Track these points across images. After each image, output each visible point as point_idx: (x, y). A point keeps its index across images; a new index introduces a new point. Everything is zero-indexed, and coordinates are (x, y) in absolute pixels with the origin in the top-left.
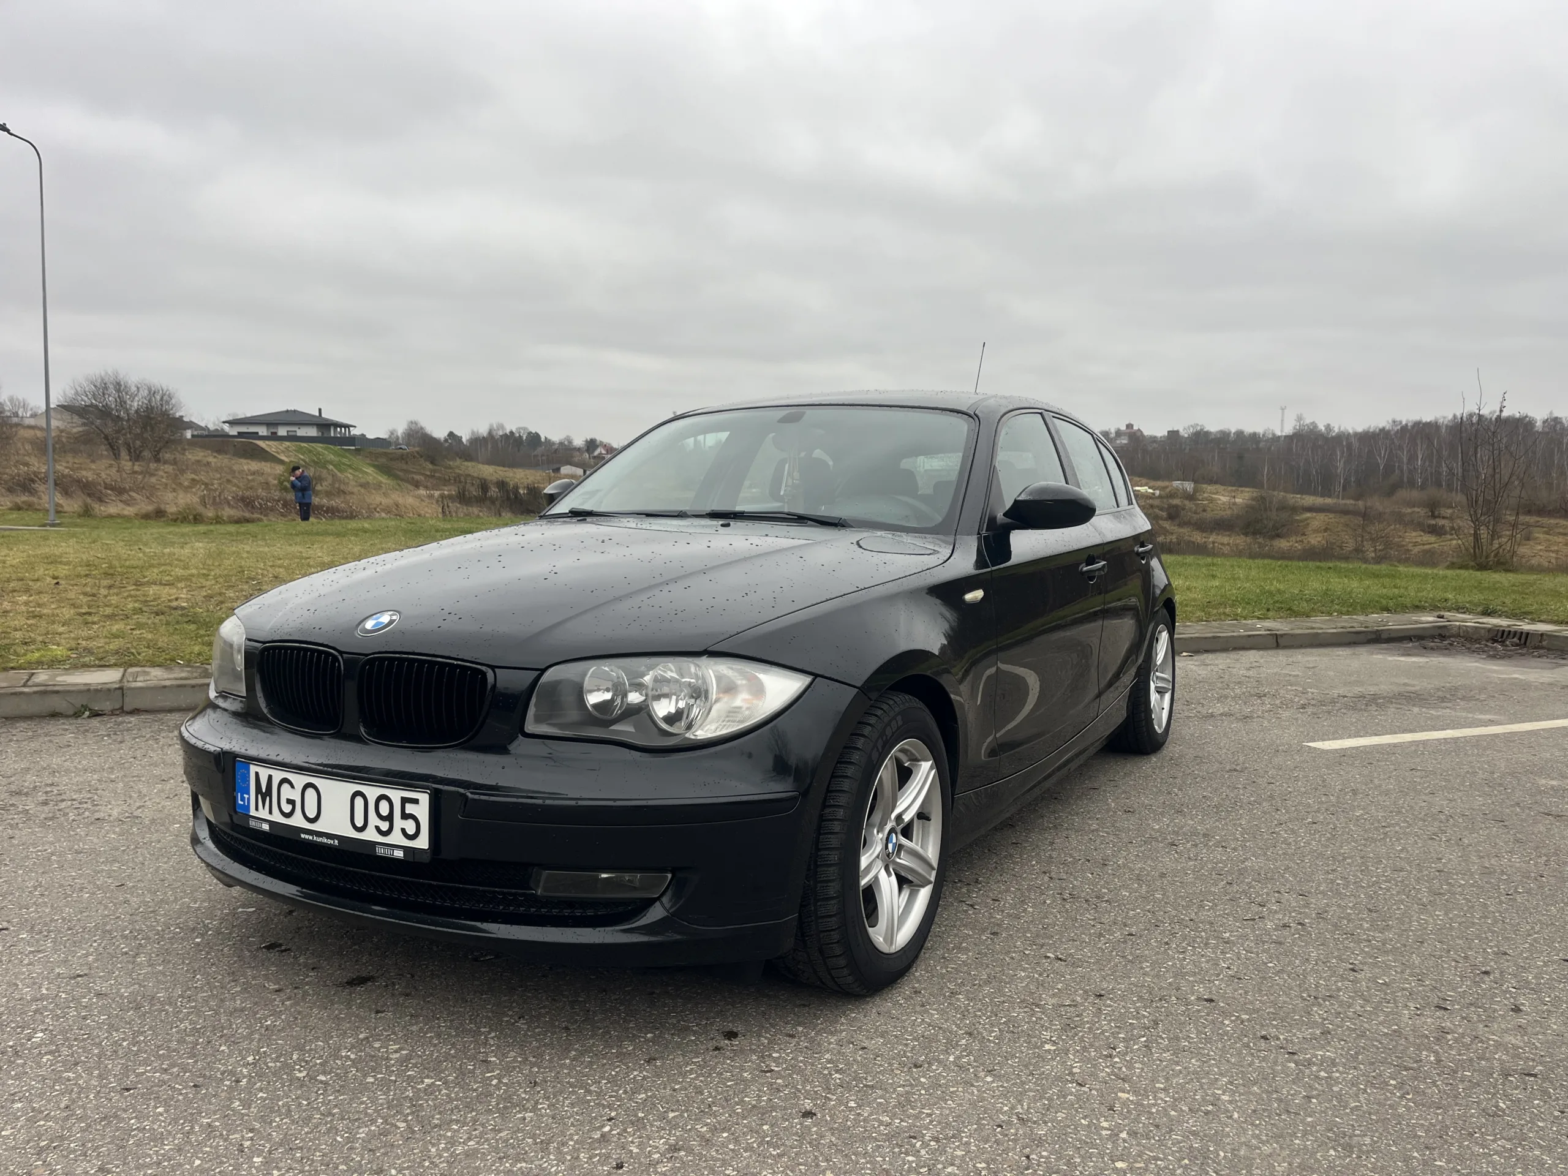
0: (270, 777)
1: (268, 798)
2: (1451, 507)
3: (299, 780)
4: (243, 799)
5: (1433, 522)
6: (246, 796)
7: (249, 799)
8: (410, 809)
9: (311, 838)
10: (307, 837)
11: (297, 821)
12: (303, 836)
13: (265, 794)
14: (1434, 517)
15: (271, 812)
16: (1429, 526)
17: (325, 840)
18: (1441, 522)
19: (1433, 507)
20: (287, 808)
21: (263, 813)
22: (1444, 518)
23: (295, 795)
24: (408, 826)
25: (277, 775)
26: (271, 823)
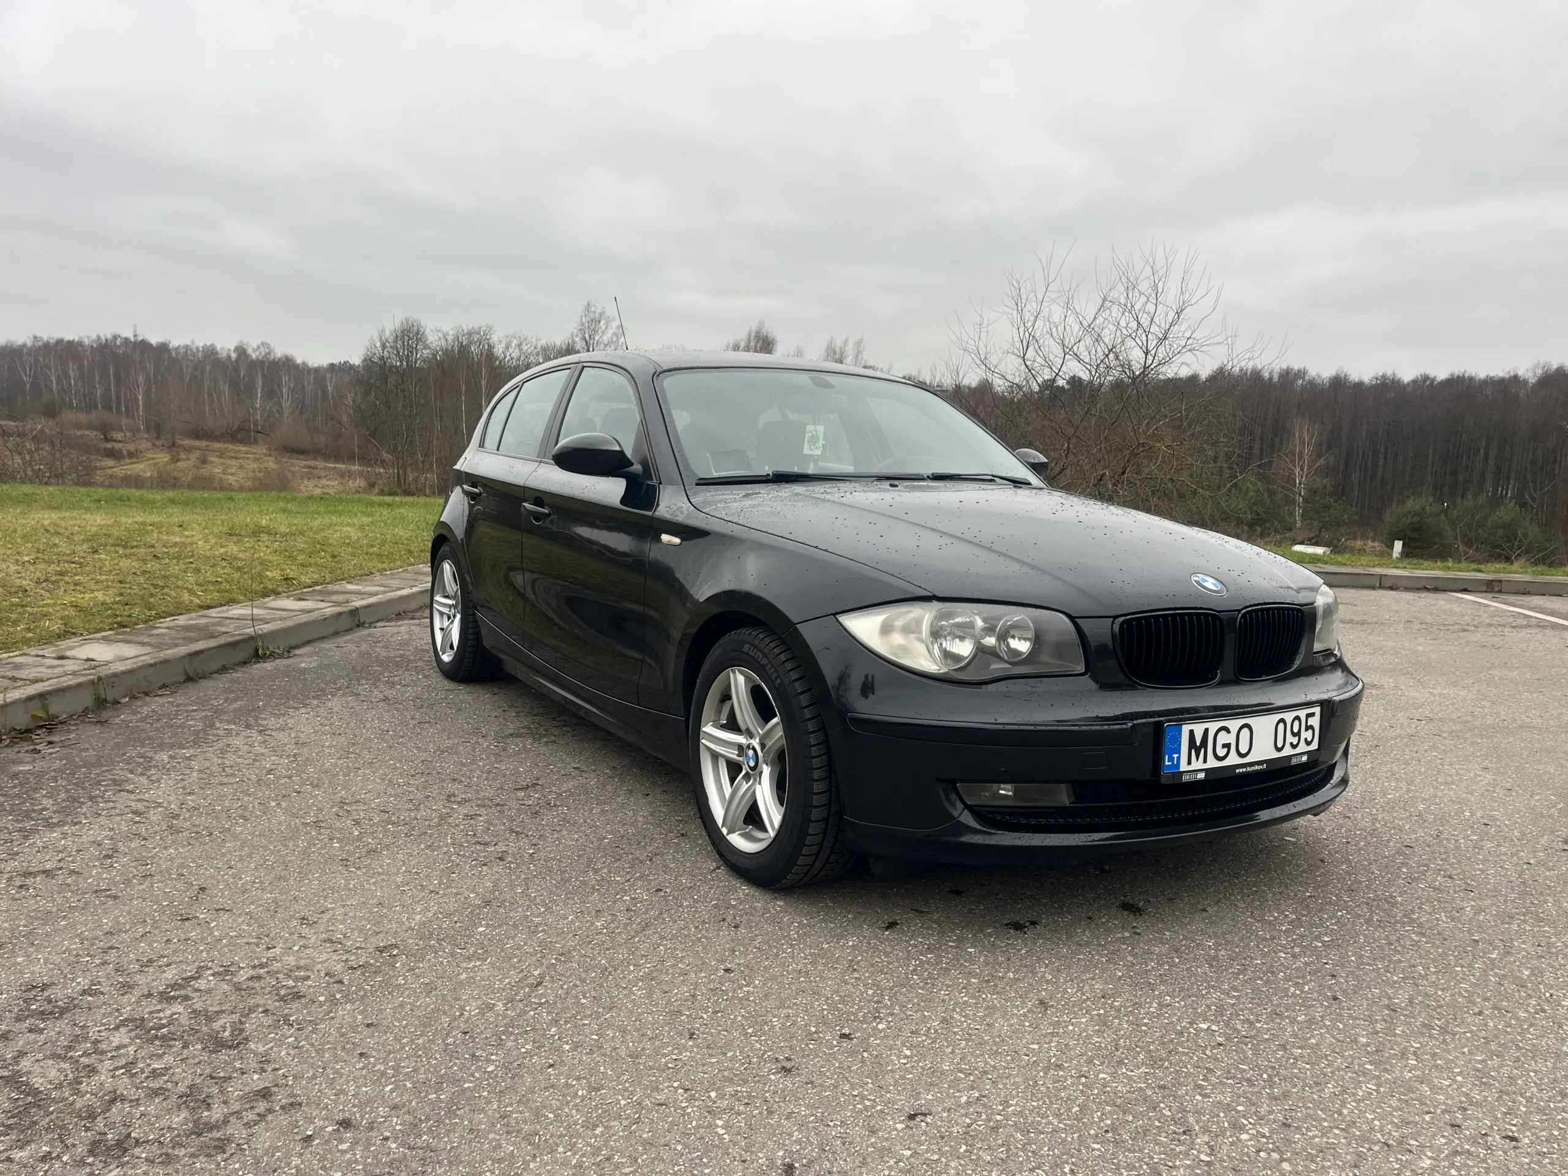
0: (1206, 731)
1: (1203, 750)
2: (121, 430)
3: (1234, 724)
4: (1171, 759)
5: (109, 445)
6: (1175, 756)
7: (1179, 758)
8: (1311, 721)
9: (1244, 770)
10: (1241, 770)
11: (1233, 760)
12: (1237, 771)
13: (1197, 747)
14: (107, 440)
15: (1205, 761)
16: (105, 449)
17: (1257, 768)
18: (117, 446)
19: (105, 430)
20: (1221, 752)
21: (1197, 764)
22: (116, 441)
23: (1230, 739)
24: (1308, 735)
25: (1213, 726)
26: (1206, 770)
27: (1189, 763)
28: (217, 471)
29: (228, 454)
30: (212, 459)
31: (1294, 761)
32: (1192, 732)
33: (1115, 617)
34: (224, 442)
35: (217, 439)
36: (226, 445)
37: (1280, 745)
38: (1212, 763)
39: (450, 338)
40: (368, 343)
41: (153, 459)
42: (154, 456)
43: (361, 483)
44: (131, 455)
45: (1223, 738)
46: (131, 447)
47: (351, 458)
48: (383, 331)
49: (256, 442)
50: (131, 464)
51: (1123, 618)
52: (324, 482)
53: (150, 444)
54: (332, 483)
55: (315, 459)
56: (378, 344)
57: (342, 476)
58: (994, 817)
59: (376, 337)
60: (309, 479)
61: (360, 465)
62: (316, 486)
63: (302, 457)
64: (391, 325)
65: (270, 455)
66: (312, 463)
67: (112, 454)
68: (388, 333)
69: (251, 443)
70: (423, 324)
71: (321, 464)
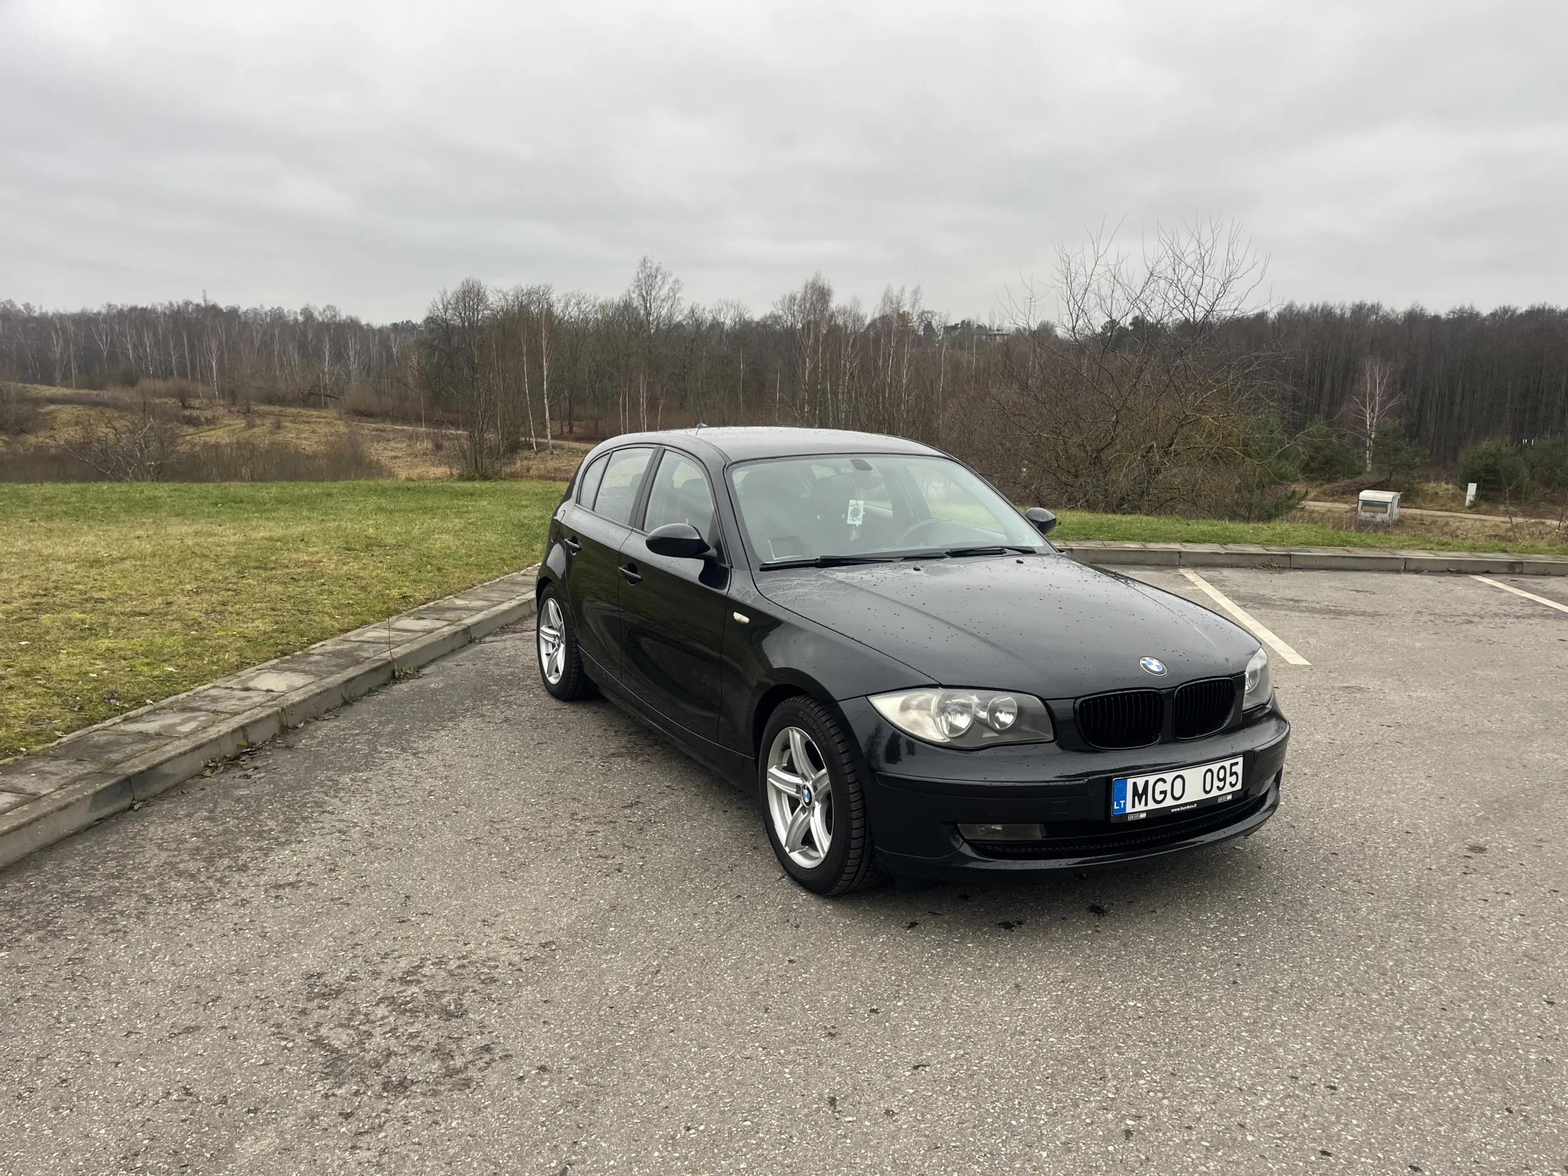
0: (1147, 782)
1: (1144, 797)
3: (1169, 776)
6: (1122, 802)
7: (1125, 804)
9: (1178, 809)
10: (1175, 810)
11: (1169, 802)
12: (1172, 810)
13: (1140, 795)
15: (1146, 804)
17: (1188, 807)
20: (1159, 797)
21: (1140, 807)
23: (1167, 787)
24: (1233, 779)
25: (1152, 779)
26: (1147, 812)
27: (1133, 806)
28: (291, 435)
29: (300, 418)
30: (286, 424)
31: (1220, 800)
32: (1135, 784)
33: (1076, 698)
34: (296, 407)
35: (291, 403)
36: (298, 410)
37: (1208, 789)
38: (1152, 806)
39: (510, 298)
40: (430, 306)
41: (230, 425)
42: (231, 422)
43: (428, 445)
44: (209, 422)
45: (1160, 787)
46: (208, 414)
47: (418, 420)
48: (445, 293)
49: (326, 406)
50: (209, 430)
51: (1082, 699)
52: (392, 444)
53: (226, 410)
54: (399, 445)
55: (383, 422)
56: (441, 307)
57: (410, 438)
58: (984, 849)
59: (438, 300)
60: (378, 442)
61: (426, 426)
62: (385, 448)
63: (371, 420)
64: (453, 286)
65: (341, 419)
66: (380, 426)
67: (191, 421)
68: (449, 295)
69: (322, 408)
70: (483, 284)
71: (389, 426)
